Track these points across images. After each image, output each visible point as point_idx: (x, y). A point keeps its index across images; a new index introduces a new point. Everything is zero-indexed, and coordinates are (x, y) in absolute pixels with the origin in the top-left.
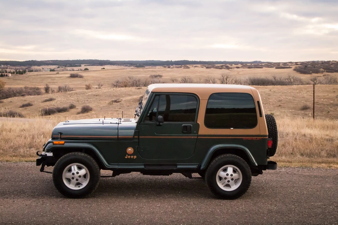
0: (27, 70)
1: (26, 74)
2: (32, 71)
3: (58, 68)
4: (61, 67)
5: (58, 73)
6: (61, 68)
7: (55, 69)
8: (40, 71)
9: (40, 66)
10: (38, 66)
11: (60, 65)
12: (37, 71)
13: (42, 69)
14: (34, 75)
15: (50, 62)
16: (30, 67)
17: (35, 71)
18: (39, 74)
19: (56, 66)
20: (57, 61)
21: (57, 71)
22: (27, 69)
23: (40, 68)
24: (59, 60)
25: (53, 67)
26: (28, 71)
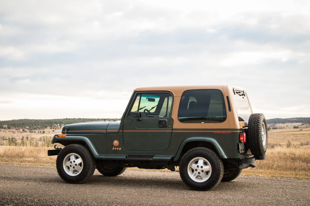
0: (271, 128)
1: (270, 131)
2: (276, 128)
3: (302, 125)
4: (305, 124)
5: (301, 130)
6: (305, 126)
7: (299, 127)
8: (284, 128)
9: (284, 124)
10: (283, 123)
11: (304, 123)
12: (281, 128)
13: (286, 126)
14: (278, 132)
15: (295, 119)
16: (275, 124)
17: (279, 129)
18: (282, 131)
19: (300, 123)
20: (301, 118)
21: (300, 128)
22: (271, 126)
23: (285, 125)
24: (304, 117)
25: (297, 124)
26: (273, 129)
